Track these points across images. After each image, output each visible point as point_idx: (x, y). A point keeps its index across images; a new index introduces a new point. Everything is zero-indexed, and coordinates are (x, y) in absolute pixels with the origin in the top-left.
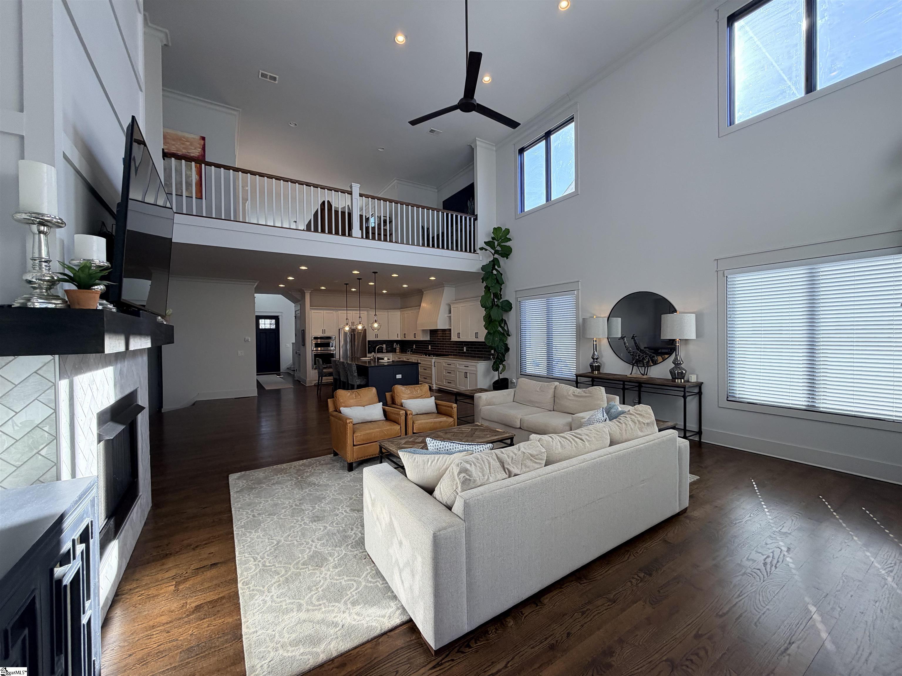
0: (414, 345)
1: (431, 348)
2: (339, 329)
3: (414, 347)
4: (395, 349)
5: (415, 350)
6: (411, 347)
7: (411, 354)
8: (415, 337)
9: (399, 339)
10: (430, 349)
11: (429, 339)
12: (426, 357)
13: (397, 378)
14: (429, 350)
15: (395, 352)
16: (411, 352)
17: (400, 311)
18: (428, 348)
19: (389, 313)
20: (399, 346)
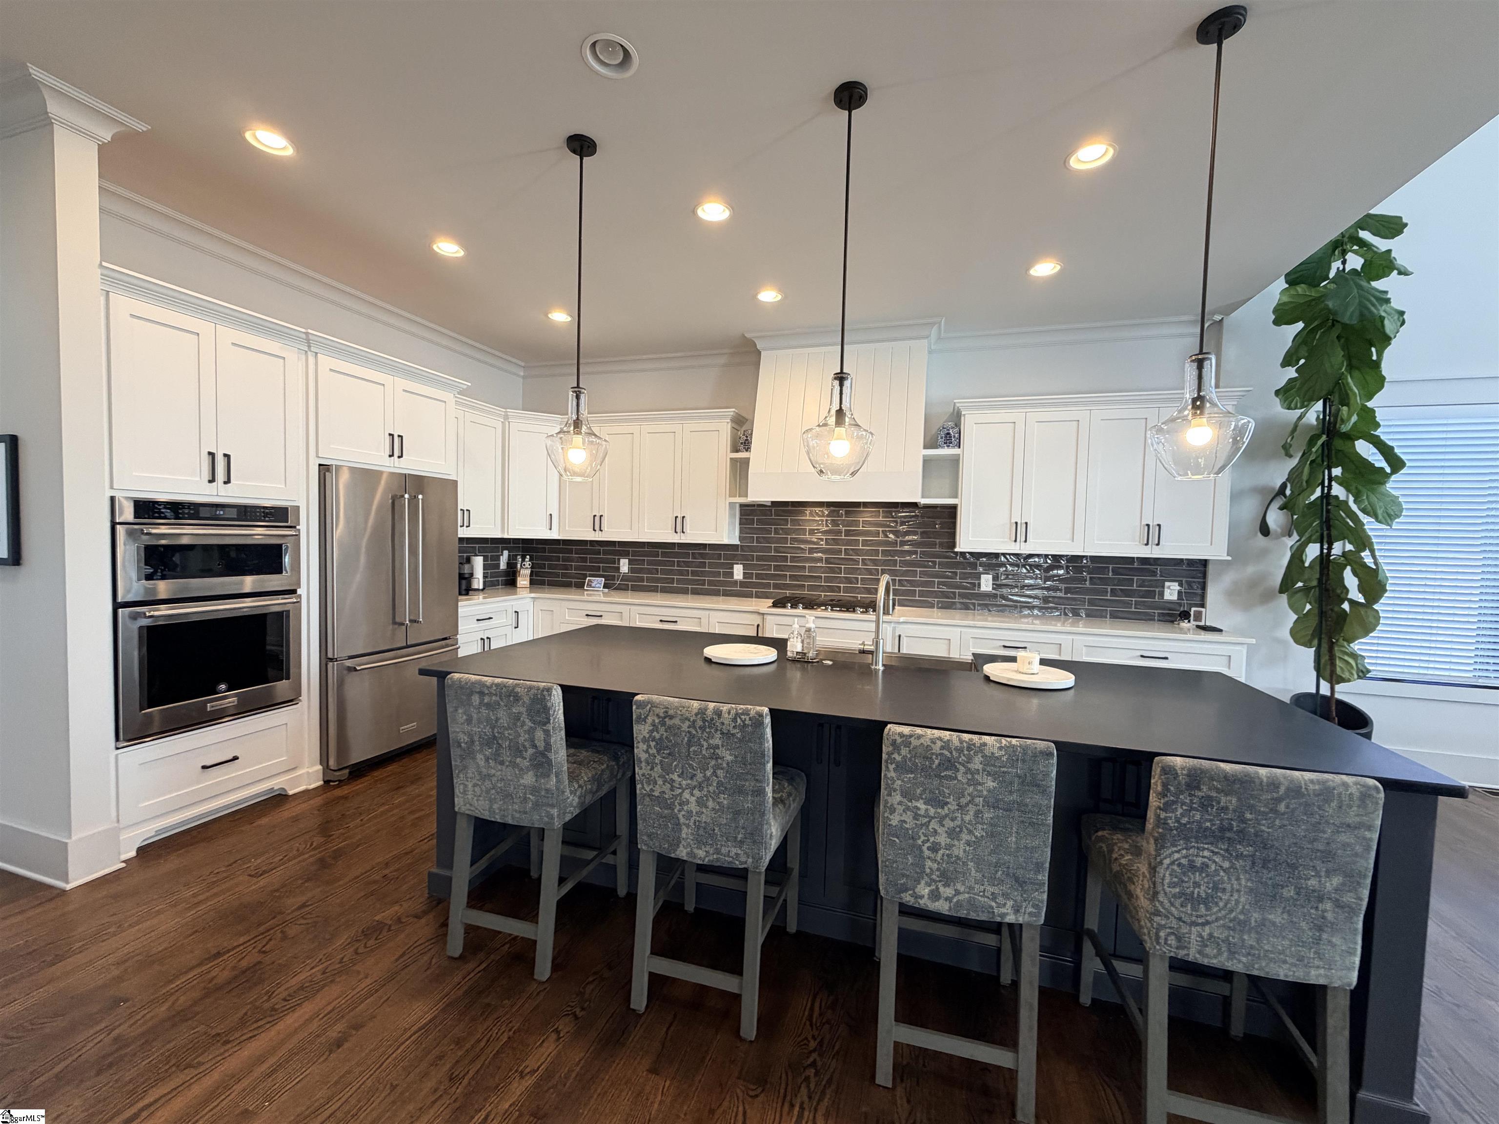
0: (624, 562)
1: (747, 575)
6: (600, 569)
9: (554, 535)
10: (738, 576)
14: (733, 583)
16: (604, 586)
18: (729, 574)
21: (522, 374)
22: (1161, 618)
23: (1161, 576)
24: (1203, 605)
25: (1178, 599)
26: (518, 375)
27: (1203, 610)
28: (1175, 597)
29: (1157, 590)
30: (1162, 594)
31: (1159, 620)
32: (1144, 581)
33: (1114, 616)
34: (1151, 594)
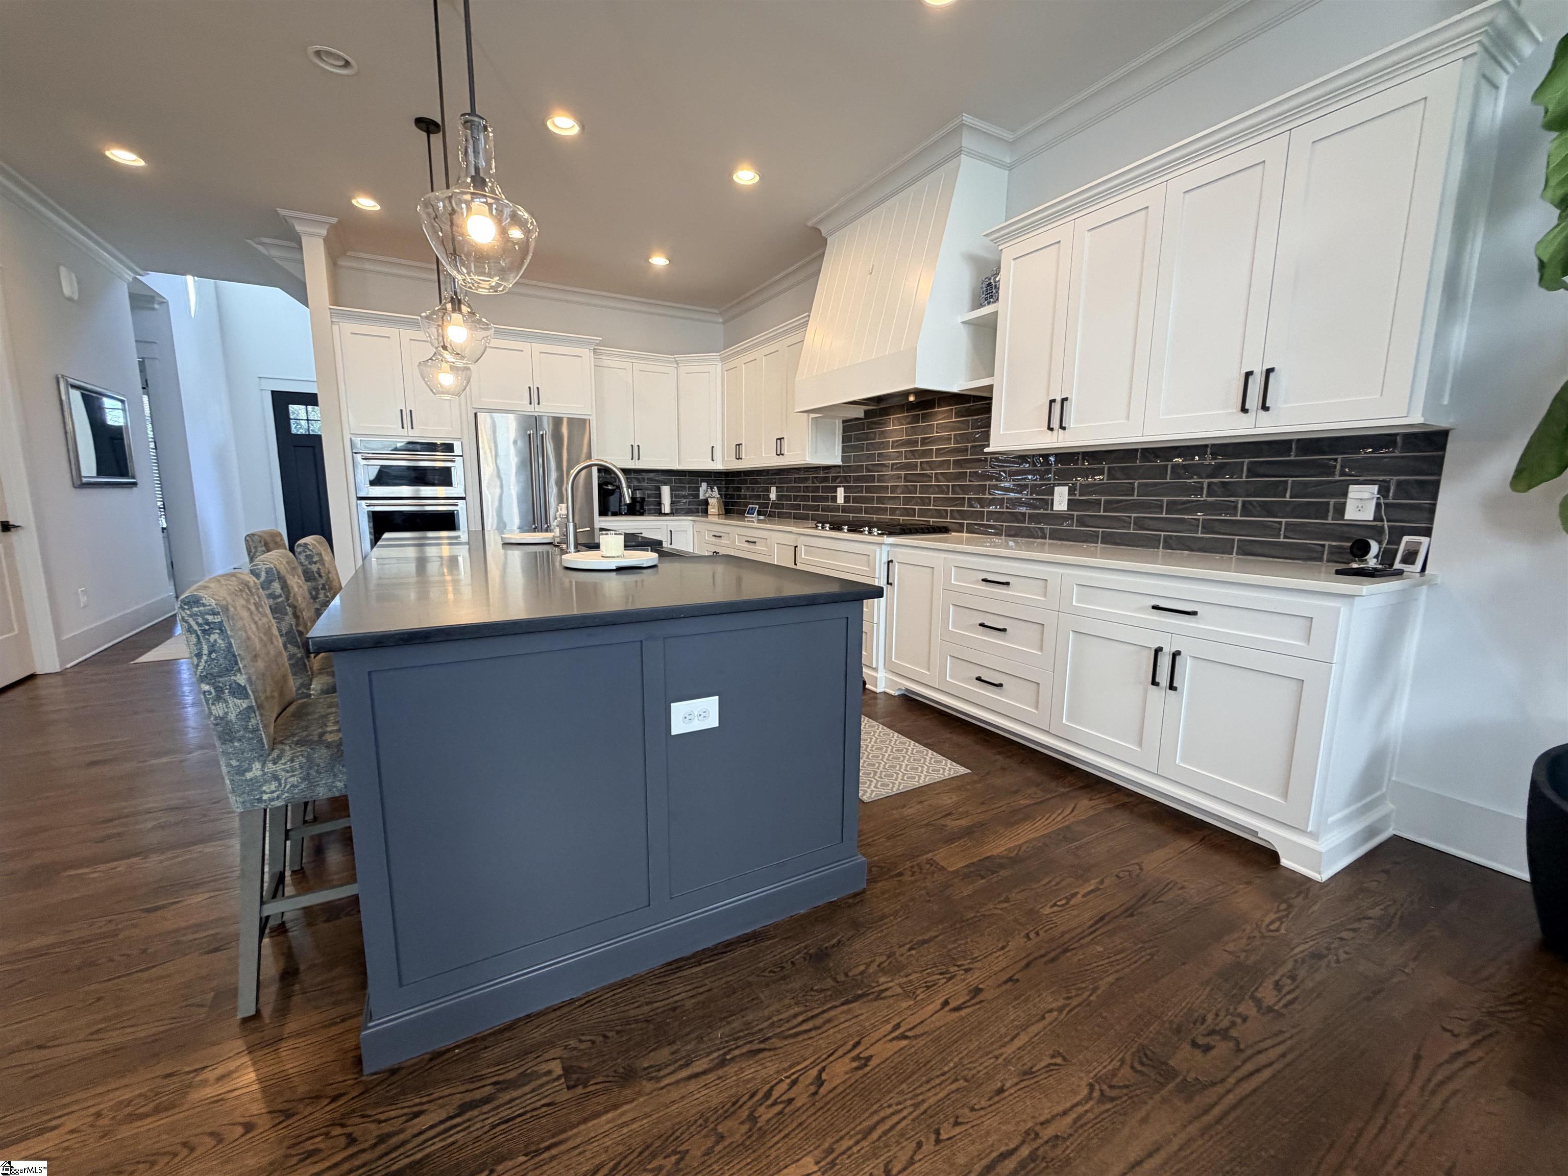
0: (773, 489)
1: (847, 499)
2: (476, 414)
3: (773, 496)
4: (706, 503)
5: (775, 505)
6: (759, 497)
7: (759, 521)
8: (780, 454)
9: (718, 465)
10: (840, 500)
11: (838, 461)
12: (823, 533)
13: (678, 727)
14: (837, 508)
15: (705, 512)
16: (759, 513)
17: (723, 360)
18: (834, 499)
19: (683, 369)
20: (716, 493)
21: (721, 320)
22: (1334, 558)
23: (1343, 474)
24: (1428, 532)
25: (1375, 520)
26: (718, 323)
27: (1424, 540)
28: (1368, 514)
29: (1332, 501)
30: (1340, 510)
31: (1328, 561)
32: (1305, 484)
33: (1247, 550)
34: (1321, 511)
